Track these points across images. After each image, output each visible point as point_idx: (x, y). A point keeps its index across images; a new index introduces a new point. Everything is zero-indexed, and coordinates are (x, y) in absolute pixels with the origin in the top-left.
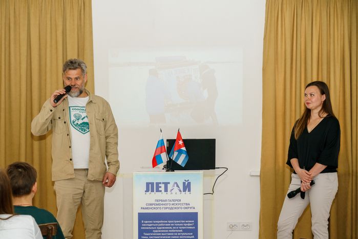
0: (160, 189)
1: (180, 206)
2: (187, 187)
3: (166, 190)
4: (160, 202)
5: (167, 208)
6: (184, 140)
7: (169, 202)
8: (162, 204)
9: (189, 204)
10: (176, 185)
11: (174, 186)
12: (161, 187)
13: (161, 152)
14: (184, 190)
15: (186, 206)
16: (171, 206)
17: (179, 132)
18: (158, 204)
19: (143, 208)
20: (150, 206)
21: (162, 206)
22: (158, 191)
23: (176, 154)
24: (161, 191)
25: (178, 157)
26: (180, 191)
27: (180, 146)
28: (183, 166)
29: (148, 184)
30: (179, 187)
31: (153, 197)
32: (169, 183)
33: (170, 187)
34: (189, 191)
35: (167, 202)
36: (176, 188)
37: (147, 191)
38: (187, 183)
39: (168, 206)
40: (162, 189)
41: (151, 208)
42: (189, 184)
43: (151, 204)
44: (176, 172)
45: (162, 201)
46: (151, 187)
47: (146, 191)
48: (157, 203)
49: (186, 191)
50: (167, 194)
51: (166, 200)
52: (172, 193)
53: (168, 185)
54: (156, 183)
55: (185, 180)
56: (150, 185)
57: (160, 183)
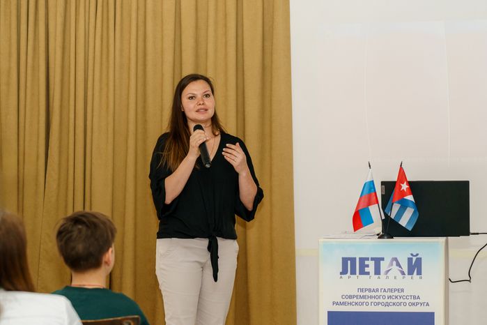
0: (367, 270)
1: (402, 300)
2: (415, 266)
3: (377, 272)
4: (367, 293)
5: (378, 304)
6: (411, 184)
7: (383, 294)
8: (371, 297)
9: (419, 298)
10: (394, 263)
11: (391, 264)
12: (368, 266)
13: (369, 204)
14: (410, 273)
15: (413, 301)
16: (386, 300)
17: (401, 168)
18: (364, 297)
19: (337, 304)
20: (349, 300)
21: (369, 301)
22: (363, 272)
23: (396, 207)
24: (368, 273)
25: (400, 214)
26: (403, 273)
27: (403, 194)
28: (410, 228)
29: (345, 260)
30: (400, 267)
31: (354, 283)
32: (383, 259)
33: (384, 266)
34: (419, 273)
35: (379, 294)
36: (395, 267)
37: (344, 272)
38: (414, 259)
39: (381, 300)
40: (371, 268)
41: (351, 304)
42: (419, 261)
43: (350, 297)
44: (396, 240)
45: (370, 290)
46: (350, 266)
47: (341, 273)
48: (362, 294)
49: (412, 274)
50: (379, 278)
51: (377, 290)
52: (387, 277)
53: (382, 262)
54: (360, 258)
55: (412, 255)
56: (349, 262)
57: (367, 259)
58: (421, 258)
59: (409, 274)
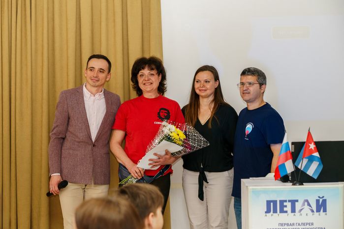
0: (285, 209)
2: (322, 206)
3: (293, 210)
4: (286, 227)
6: (317, 144)
7: (297, 227)
10: (306, 203)
11: (304, 205)
12: (286, 206)
13: (286, 160)
14: (318, 210)
22: (282, 211)
23: (305, 161)
24: (286, 212)
25: (308, 166)
26: (313, 211)
27: (311, 151)
28: (316, 177)
29: (269, 202)
30: (310, 206)
31: (276, 220)
32: (297, 201)
33: (298, 206)
34: (325, 211)
35: (295, 227)
36: (306, 206)
37: (268, 211)
38: (321, 200)
40: (288, 208)
42: (324, 201)
44: (307, 186)
45: (288, 225)
46: (273, 206)
47: (266, 212)
48: (282, 228)
49: (320, 212)
50: (295, 215)
51: (293, 224)
52: (301, 215)
53: (296, 203)
54: (280, 201)
55: (319, 197)
56: (272, 204)
57: (286, 201)
58: (326, 200)
59: (317, 212)
